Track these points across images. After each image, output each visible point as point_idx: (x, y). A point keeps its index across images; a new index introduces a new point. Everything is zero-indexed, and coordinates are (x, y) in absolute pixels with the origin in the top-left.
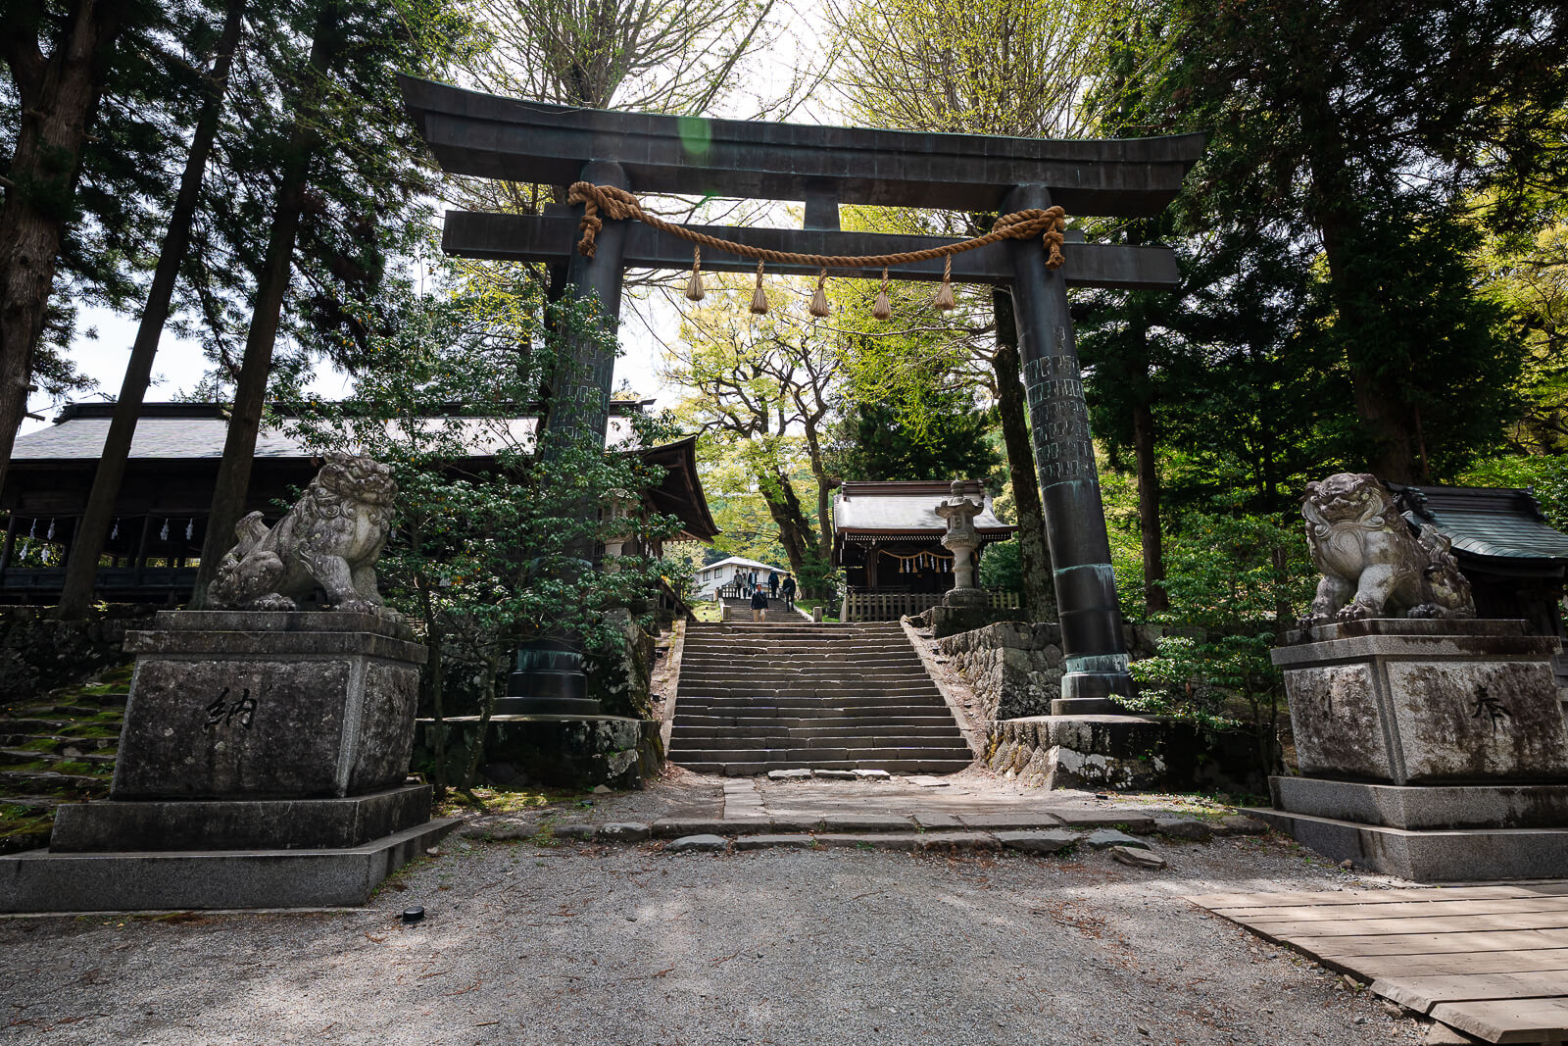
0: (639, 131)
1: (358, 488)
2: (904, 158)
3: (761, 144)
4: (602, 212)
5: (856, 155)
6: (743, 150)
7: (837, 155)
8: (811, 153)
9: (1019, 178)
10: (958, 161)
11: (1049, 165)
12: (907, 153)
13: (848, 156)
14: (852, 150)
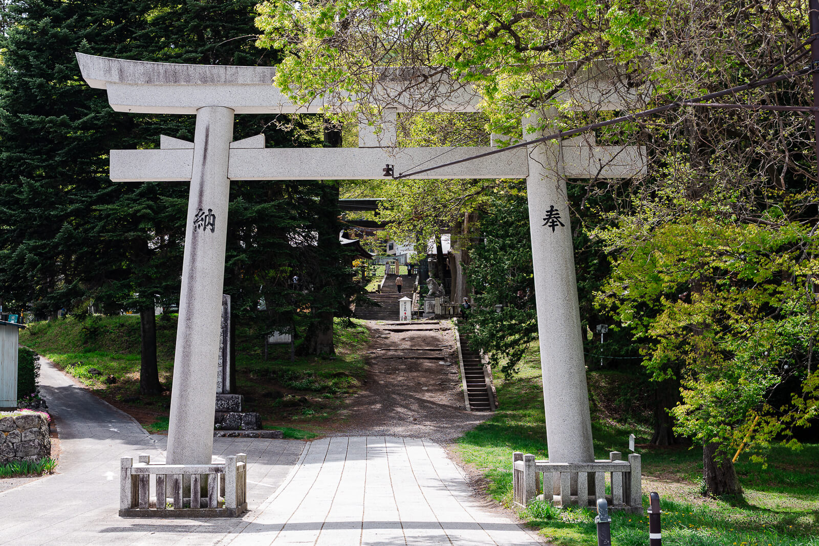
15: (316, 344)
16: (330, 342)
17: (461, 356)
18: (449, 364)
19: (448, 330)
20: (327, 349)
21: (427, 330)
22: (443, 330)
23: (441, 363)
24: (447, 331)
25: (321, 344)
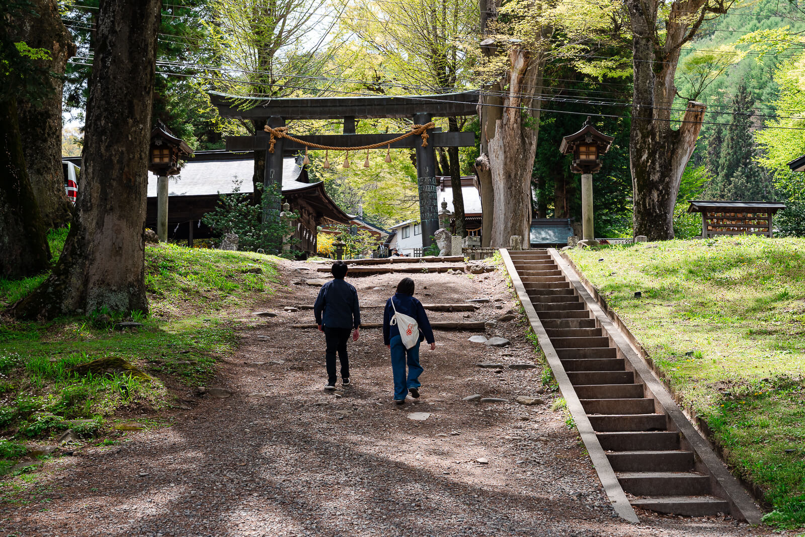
0: (286, 105)
1: (234, 241)
2: (376, 107)
3: (327, 106)
4: (276, 138)
5: (360, 107)
6: (321, 109)
7: (353, 108)
8: (344, 108)
9: (417, 111)
10: (396, 106)
11: (428, 105)
12: (378, 105)
13: (357, 108)
14: (358, 106)
15: (86, 282)
16: (131, 278)
17: (536, 323)
18: (501, 341)
19: (488, 271)
20: (121, 299)
21: (431, 271)
22: (475, 272)
23: (476, 338)
24: (486, 275)
25: (102, 282)
